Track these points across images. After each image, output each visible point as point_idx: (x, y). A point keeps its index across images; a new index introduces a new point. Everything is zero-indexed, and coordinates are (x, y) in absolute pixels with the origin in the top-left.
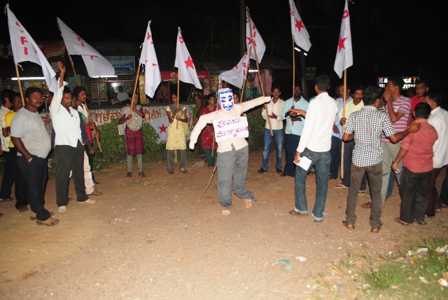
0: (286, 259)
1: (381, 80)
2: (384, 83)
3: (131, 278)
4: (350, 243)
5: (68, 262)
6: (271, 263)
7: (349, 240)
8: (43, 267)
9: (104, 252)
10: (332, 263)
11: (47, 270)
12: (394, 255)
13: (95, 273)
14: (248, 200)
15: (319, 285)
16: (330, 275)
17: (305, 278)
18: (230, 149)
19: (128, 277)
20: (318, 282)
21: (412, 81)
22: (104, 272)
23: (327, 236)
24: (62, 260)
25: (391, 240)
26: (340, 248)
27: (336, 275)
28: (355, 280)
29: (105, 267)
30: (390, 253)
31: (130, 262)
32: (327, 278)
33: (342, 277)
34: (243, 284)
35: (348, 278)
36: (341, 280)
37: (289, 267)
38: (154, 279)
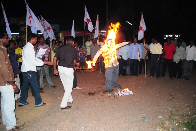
0: (144, 117)
1: (165, 36)
2: (166, 37)
3: (73, 127)
4: (170, 109)
5: (41, 119)
6: (138, 119)
7: (169, 107)
8: (29, 122)
9: (57, 114)
10: (165, 118)
11: (31, 124)
12: (191, 114)
13: (55, 125)
14: (119, 89)
15: (163, 129)
16: (166, 124)
17: (155, 126)
18: (111, 66)
19: (71, 127)
20: (162, 127)
21: (178, 36)
22: (59, 124)
23: (158, 105)
24: (37, 118)
25: (187, 107)
26: (166, 111)
27: (169, 124)
28: (179, 126)
29: (59, 122)
30: (189, 113)
31: (70, 119)
32: (165, 125)
33: (172, 125)
34: (127, 129)
35: (175, 125)
36: (172, 126)
37: (146, 120)
38: (84, 127)
